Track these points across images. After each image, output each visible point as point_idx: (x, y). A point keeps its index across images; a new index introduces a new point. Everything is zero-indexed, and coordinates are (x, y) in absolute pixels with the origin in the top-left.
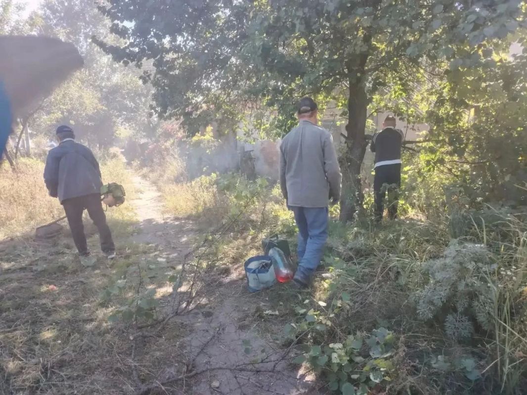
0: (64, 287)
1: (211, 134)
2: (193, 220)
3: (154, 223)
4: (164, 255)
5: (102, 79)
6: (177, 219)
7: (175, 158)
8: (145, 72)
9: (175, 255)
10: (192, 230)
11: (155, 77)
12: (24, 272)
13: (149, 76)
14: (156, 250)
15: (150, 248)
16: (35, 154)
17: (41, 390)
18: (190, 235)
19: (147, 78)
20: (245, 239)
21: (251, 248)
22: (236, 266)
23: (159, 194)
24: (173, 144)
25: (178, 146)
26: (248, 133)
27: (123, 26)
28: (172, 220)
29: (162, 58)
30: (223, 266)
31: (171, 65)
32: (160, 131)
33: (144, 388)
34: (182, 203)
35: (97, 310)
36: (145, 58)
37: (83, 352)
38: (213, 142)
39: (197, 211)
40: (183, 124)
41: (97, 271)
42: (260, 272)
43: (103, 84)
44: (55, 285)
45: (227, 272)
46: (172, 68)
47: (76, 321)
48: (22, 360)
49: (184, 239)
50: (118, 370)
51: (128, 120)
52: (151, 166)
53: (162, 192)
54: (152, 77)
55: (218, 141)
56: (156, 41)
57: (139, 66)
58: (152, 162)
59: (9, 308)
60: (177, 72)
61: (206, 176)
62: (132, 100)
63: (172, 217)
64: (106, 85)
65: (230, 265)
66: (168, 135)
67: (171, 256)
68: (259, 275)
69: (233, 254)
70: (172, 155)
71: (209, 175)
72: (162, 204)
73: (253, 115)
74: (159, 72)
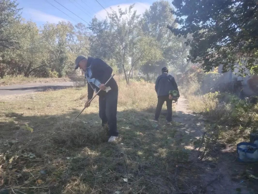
0: (145, 135)
1: (217, 71)
2: (203, 115)
3: (183, 113)
4: (189, 130)
5: (164, 44)
6: (194, 113)
7: (195, 82)
8: (188, 40)
9: (194, 131)
10: (203, 120)
11: (192, 42)
12: (131, 125)
13: (189, 42)
14: (184, 127)
15: (182, 125)
16: (135, 78)
17: (138, 175)
18: (202, 123)
19: (189, 43)
20: (235, 130)
21: (240, 137)
22: (230, 145)
23: (185, 99)
24: (195, 75)
25: (197, 76)
26: (242, 71)
27: (181, 19)
28: (192, 113)
29: (197, 32)
30: (221, 143)
31: (202, 36)
32: (187, 69)
33: (180, 191)
34: (197, 105)
35: (158, 148)
36: (189, 33)
37: (153, 165)
38: (218, 75)
39: (206, 111)
40: (203, 65)
41: (158, 131)
42: (248, 152)
43: (164, 47)
44: (142, 133)
45: (224, 147)
46: (202, 37)
47: (151, 151)
48: (131, 161)
49: (198, 124)
50: (168, 178)
51: (173, 63)
52: (182, 86)
53: (187, 98)
54: (191, 42)
55: (221, 74)
56: (195, 24)
57: (185, 37)
58: (183, 83)
59: (127, 138)
60: (204, 39)
61: (211, 93)
62: (176, 54)
63: (192, 112)
64: (165, 47)
65: (226, 144)
66: (192, 71)
67: (192, 131)
68: (247, 153)
69: (228, 138)
70: (193, 81)
71: (214, 92)
72: (187, 105)
73: (247, 60)
74: (194, 39)
